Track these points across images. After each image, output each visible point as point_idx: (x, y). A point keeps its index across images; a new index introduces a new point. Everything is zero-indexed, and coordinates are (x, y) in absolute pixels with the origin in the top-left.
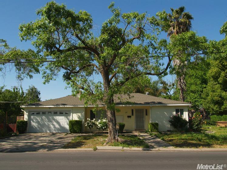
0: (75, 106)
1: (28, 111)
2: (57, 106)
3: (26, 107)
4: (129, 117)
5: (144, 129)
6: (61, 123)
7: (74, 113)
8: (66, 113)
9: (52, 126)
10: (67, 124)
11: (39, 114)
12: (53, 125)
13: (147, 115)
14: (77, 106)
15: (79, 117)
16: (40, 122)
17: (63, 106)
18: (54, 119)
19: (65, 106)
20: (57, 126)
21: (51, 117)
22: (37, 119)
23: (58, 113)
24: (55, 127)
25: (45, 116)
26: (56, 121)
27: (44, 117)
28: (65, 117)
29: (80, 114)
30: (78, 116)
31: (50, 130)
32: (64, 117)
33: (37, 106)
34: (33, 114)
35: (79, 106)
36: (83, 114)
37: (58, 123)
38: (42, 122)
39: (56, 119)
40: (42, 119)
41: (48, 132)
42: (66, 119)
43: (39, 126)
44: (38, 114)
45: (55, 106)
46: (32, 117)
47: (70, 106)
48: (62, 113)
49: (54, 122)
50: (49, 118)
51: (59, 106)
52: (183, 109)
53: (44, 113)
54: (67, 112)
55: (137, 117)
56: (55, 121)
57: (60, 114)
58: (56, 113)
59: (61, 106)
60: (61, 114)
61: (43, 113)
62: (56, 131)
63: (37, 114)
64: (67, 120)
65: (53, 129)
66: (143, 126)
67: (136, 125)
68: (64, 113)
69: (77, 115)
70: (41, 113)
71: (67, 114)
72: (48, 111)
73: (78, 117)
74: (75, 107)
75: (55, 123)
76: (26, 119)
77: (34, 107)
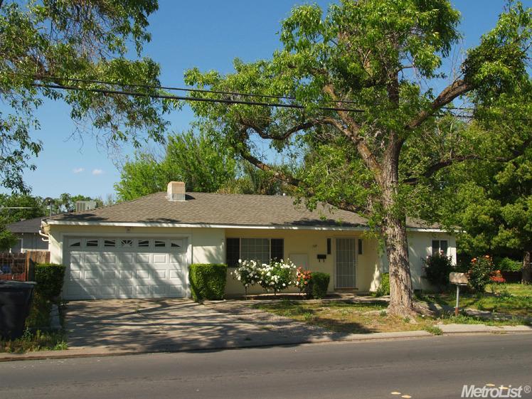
0: (204, 226)
1: (62, 237)
2: (154, 225)
3: (62, 223)
4: (321, 257)
5: (355, 289)
6: (161, 273)
7: (195, 246)
8: (173, 245)
9: (133, 280)
10: (176, 275)
11: (97, 245)
12: (137, 277)
13: (360, 252)
14: (208, 226)
15: (210, 257)
16: (100, 270)
17: (170, 225)
18: (140, 262)
19: (177, 225)
20: (148, 280)
21: (129, 256)
22: (88, 261)
23: (152, 243)
24: (142, 283)
25: (114, 252)
26: (146, 267)
27: (110, 255)
28: (172, 256)
29: (212, 249)
30: (208, 254)
31: (128, 292)
32: (167, 255)
33: (95, 224)
34: (78, 244)
35: (212, 226)
36: (221, 247)
37: (151, 271)
38: (105, 268)
39: (144, 259)
40: (105, 261)
41: (124, 296)
42: (174, 260)
43: (97, 280)
44: (92, 244)
45: (149, 225)
46: (75, 253)
47: (189, 226)
48: (164, 245)
49: (139, 268)
50: (127, 258)
51: (159, 225)
52: (446, 242)
53: (109, 244)
54: (175, 243)
55: (339, 259)
56: (142, 266)
57: (156, 245)
58: (144, 245)
59: (165, 225)
60: (160, 246)
61: (106, 242)
62: (144, 293)
63: (88, 245)
64: (177, 264)
65: (137, 287)
66: (354, 282)
67: (337, 277)
68: (168, 245)
69: (204, 250)
70: (101, 243)
71: (175, 248)
72: (121, 238)
73: (207, 256)
74: (202, 228)
75: (142, 273)
76: (57, 259)
77: (86, 224)
